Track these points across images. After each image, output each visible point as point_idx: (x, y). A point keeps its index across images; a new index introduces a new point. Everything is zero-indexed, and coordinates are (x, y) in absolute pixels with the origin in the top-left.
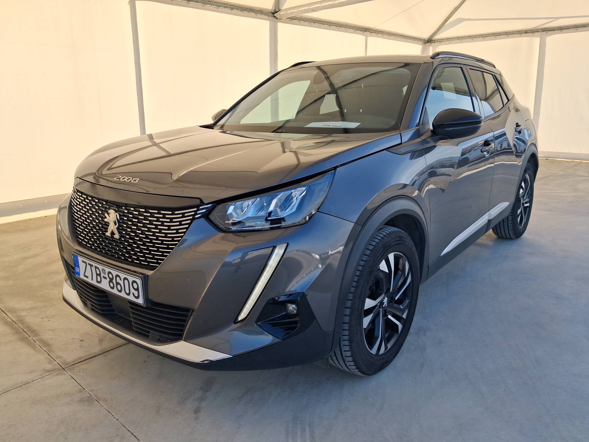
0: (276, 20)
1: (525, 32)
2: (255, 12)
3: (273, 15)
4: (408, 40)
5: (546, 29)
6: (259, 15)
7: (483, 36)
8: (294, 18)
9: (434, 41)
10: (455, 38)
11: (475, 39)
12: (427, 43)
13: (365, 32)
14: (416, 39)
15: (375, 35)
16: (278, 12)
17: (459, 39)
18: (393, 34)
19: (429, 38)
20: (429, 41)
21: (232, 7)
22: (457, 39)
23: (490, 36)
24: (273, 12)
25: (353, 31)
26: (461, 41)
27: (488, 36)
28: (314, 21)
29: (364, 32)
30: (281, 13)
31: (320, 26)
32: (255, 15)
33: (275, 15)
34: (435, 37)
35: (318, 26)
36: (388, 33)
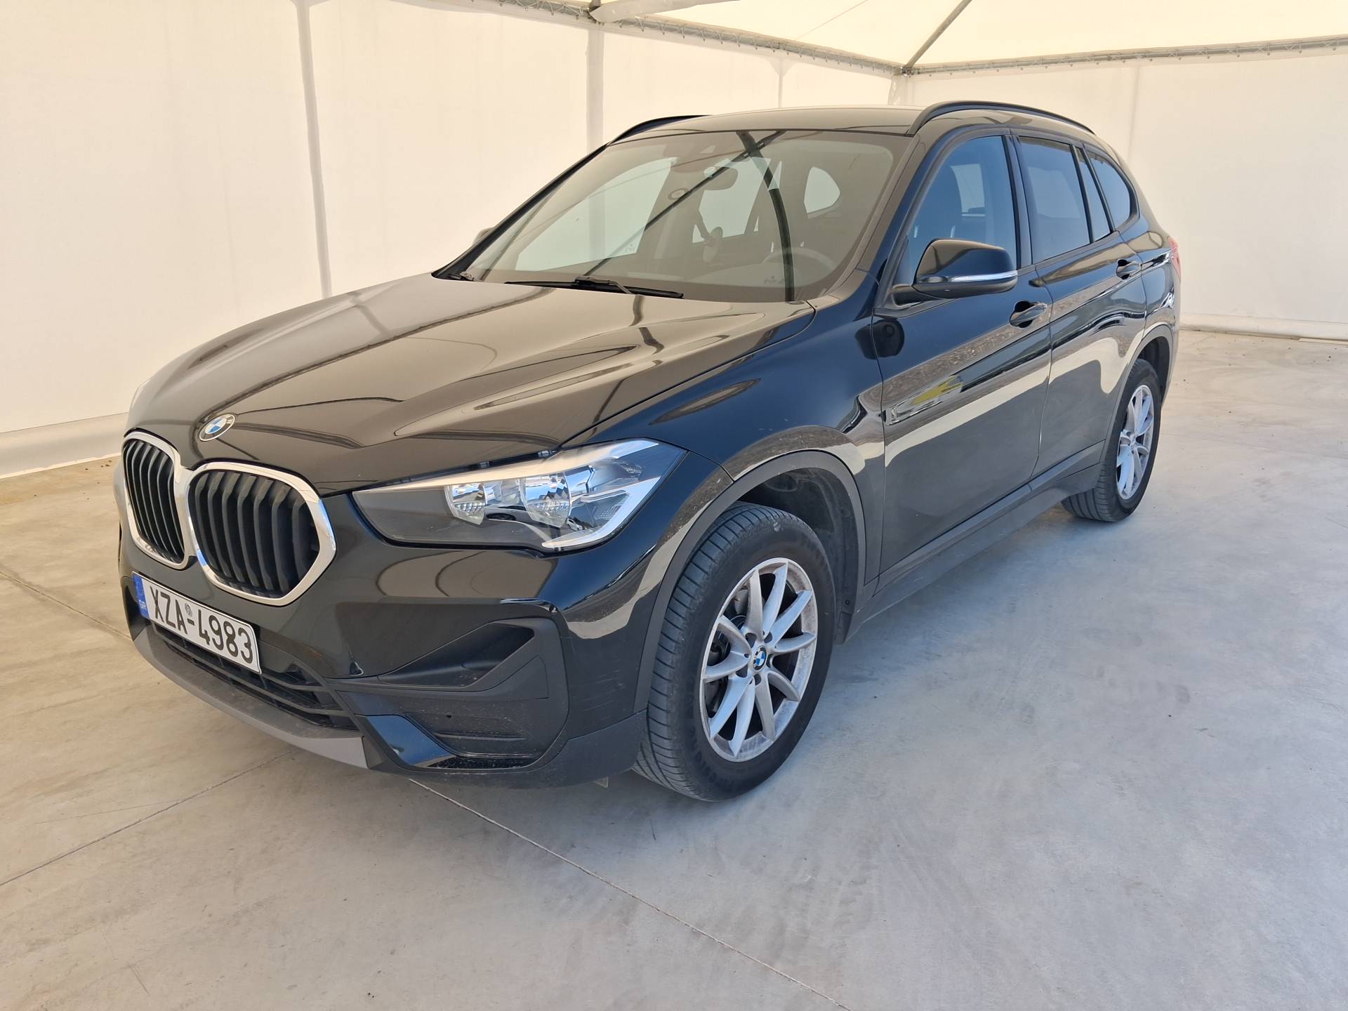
0: (593, 24)
1: (1106, 57)
2: (549, 9)
3: (587, 15)
4: (864, 68)
5: (1149, 52)
6: (557, 15)
7: (1019, 63)
8: (630, 21)
9: (918, 71)
10: (962, 66)
11: (1002, 70)
12: (903, 73)
13: (777, 51)
14: (879, 67)
15: (797, 56)
16: (597, 7)
17: (972, 67)
19: (905, 66)
20: (908, 70)
22: (964, 67)
23: (1036, 64)
24: (584, 9)
25: (752, 48)
27: (1031, 64)
28: (671, 27)
29: (774, 51)
30: (603, 12)
31: (684, 37)
32: (550, 13)
33: (591, 13)
34: (920, 62)
35: (680, 37)
36: (824, 53)
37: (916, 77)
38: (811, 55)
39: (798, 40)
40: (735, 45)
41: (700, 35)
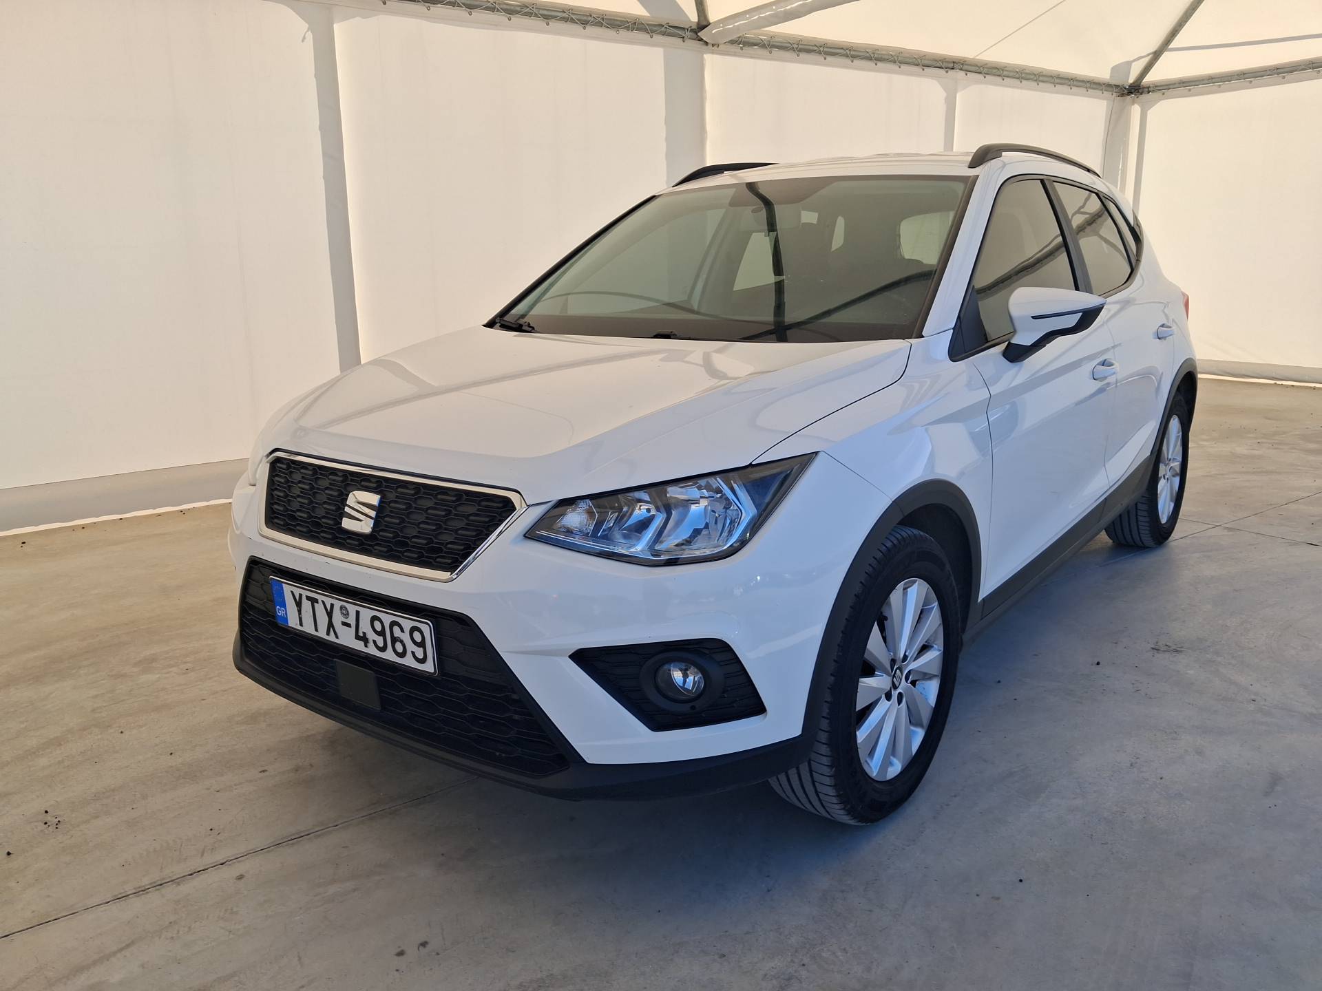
0: (705, 47)
2: (645, 31)
3: (695, 36)
4: (1073, 88)
6: (657, 38)
7: (1279, 71)
8: (752, 41)
9: (1147, 90)
10: (1203, 80)
11: (1256, 81)
12: (1130, 93)
13: (951, 72)
14: (1094, 86)
15: (980, 77)
16: (706, 27)
17: (1214, 80)
18: (1027, 73)
19: (1131, 84)
20: (1136, 90)
21: (585, 18)
22: (1207, 82)
24: (693, 28)
25: (918, 69)
26: (1220, 86)
27: (1296, 71)
29: (947, 72)
30: (713, 32)
31: (825, 59)
32: (648, 36)
33: (699, 34)
34: (1149, 79)
35: (821, 58)
36: (1017, 72)
37: (1144, 97)
38: (999, 76)
39: (977, 58)
40: (894, 67)
41: (847, 56)
